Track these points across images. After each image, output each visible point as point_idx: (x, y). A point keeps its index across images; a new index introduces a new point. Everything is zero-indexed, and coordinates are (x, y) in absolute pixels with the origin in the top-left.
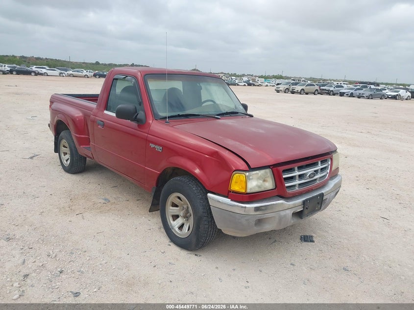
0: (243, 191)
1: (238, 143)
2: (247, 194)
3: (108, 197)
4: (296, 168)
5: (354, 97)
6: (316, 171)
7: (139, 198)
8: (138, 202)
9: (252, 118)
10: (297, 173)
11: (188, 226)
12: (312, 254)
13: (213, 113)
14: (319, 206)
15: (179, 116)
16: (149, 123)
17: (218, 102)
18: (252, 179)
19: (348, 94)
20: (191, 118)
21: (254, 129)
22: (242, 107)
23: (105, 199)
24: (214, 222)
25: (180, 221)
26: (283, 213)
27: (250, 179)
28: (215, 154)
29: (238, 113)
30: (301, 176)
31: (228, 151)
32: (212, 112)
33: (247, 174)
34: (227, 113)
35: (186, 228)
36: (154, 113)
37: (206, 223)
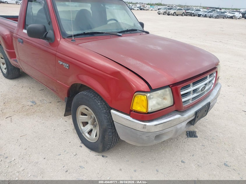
0: (144, 111)
1: (138, 62)
2: (148, 113)
3: (35, 99)
4: (191, 84)
5: (207, 17)
6: (206, 84)
7: (60, 100)
8: (58, 104)
9: (148, 35)
10: (191, 89)
11: (95, 132)
12: (197, 149)
13: (116, 31)
14: (206, 113)
15: (85, 34)
16: (58, 41)
17: (119, 21)
18: (153, 98)
19: (203, 16)
20: (96, 36)
21: (152, 47)
22: (139, 25)
23: (33, 102)
24: (118, 135)
25: (89, 127)
26: (179, 126)
27: (150, 98)
28: (117, 74)
29: (136, 30)
30: (195, 91)
31: (129, 72)
32: (114, 30)
33: (148, 95)
34: (127, 31)
35: (94, 133)
36: (62, 31)
37: (110, 134)
